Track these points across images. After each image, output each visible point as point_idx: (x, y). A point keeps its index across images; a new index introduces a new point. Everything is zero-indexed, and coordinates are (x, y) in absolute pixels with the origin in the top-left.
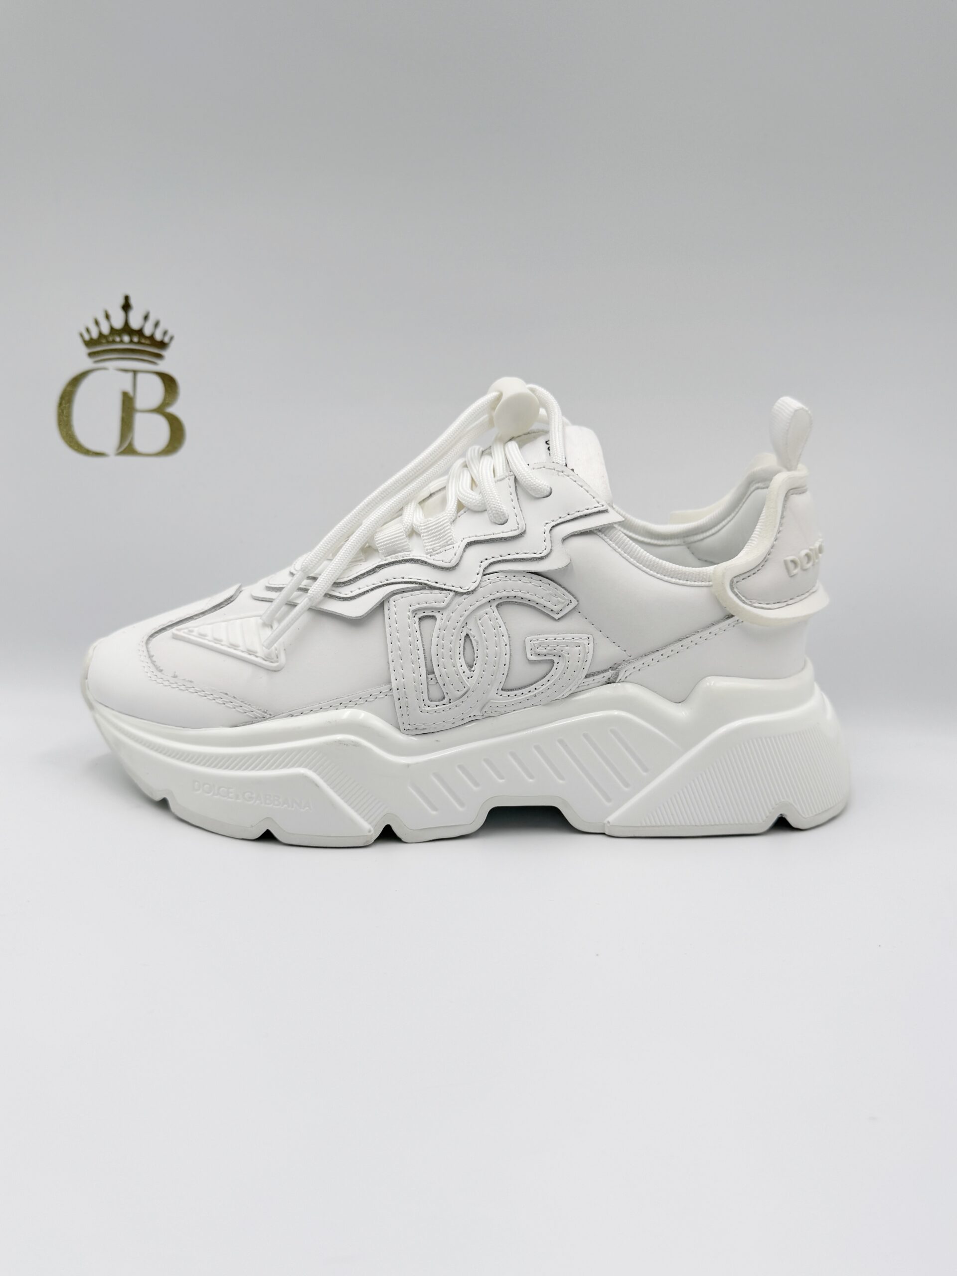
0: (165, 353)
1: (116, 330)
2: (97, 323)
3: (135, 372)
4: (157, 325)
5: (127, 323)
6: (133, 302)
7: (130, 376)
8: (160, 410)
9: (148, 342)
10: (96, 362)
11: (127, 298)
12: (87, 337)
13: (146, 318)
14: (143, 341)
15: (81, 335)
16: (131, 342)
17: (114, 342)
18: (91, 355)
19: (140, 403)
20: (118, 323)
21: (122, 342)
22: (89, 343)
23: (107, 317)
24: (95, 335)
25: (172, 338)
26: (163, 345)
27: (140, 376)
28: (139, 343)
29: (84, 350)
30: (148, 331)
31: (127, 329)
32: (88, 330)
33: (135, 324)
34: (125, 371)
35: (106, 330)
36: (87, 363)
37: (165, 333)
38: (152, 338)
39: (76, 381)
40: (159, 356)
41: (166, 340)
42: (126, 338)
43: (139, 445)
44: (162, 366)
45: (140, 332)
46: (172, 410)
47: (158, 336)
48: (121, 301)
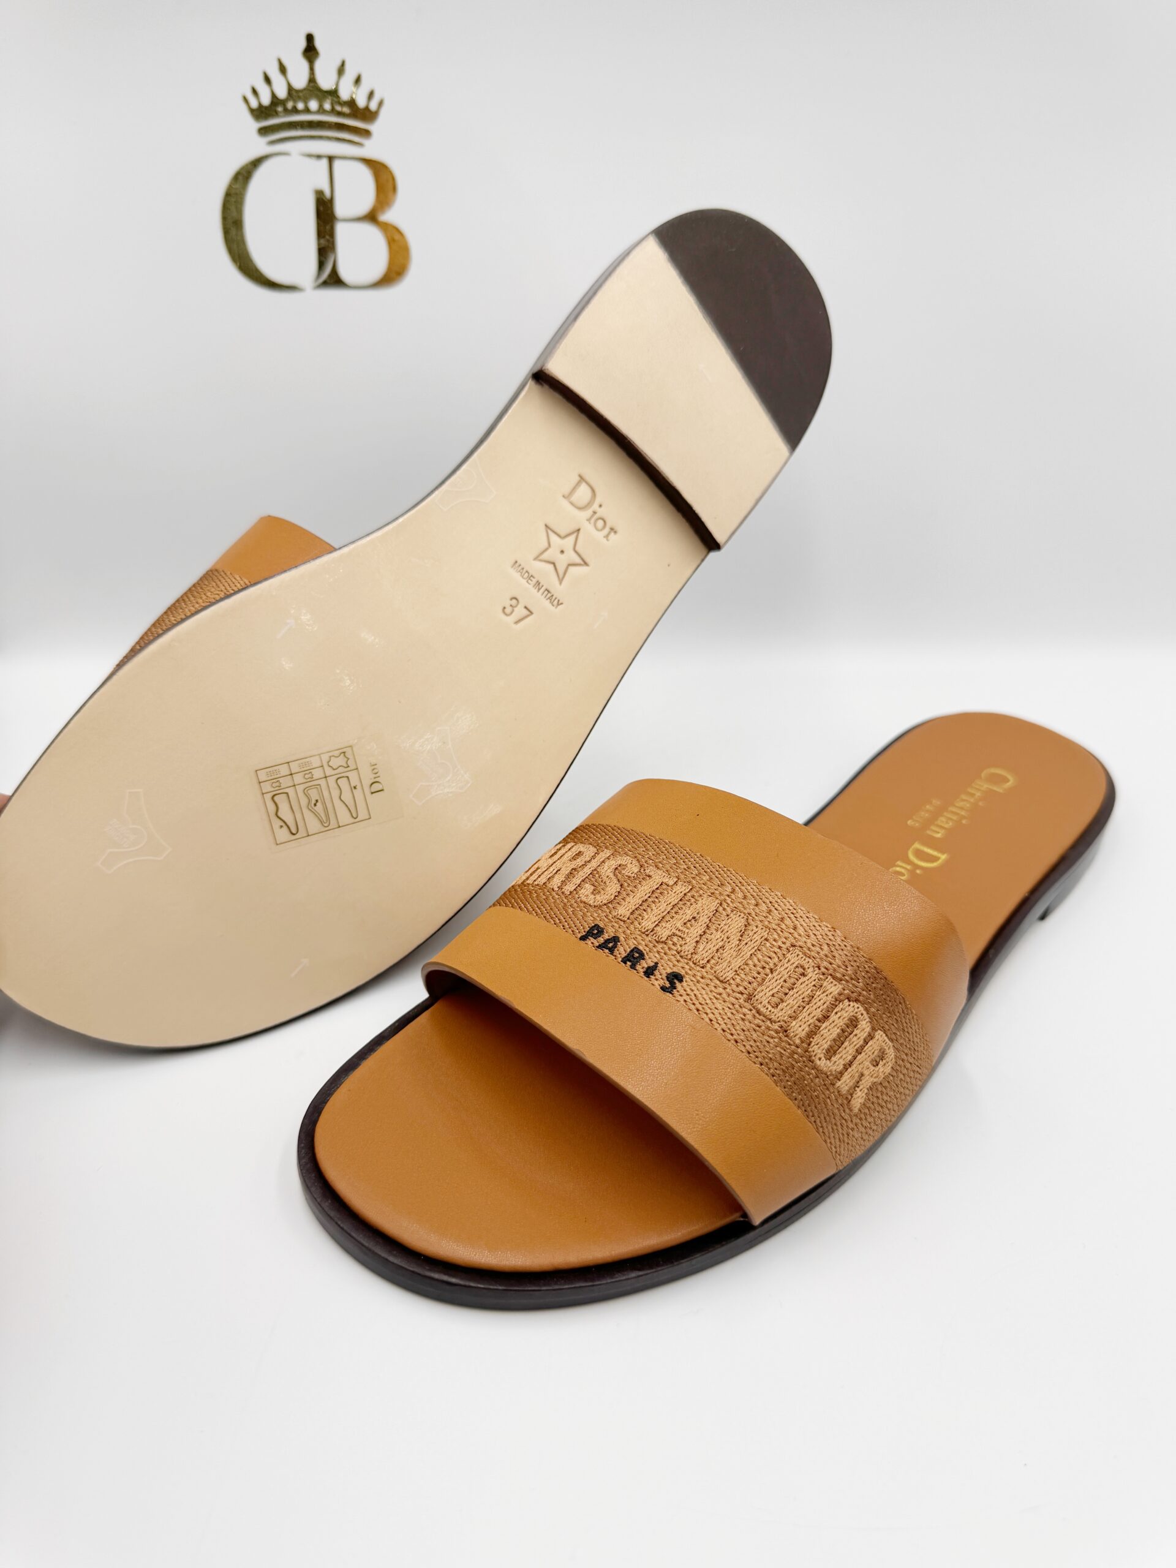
0: (373, 128)
1: (297, 91)
2: (267, 80)
3: (331, 159)
4: (358, 81)
5: (312, 80)
6: (318, 44)
7: (324, 162)
8: (372, 217)
9: (346, 110)
10: (272, 142)
11: (310, 38)
12: (254, 104)
13: (341, 70)
14: (338, 108)
15: (245, 100)
16: (321, 110)
17: (295, 111)
18: (263, 131)
19: (341, 209)
20: (300, 81)
21: (307, 110)
22: (260, 113)
23: (283, 70)
24: (266, 100)
25: (381, 104)
26: (368, 115)
27: (337, 164)
28: (333, 111)
29: (254, 125)
30: (344, 95)
31: (313, 89)
32: (255, 92)
33: (326, 81)
34: (319, 157)
35: (282, 93)
36: (259, 146)
37: (371, 95)
38: (352, 103)
39: (244, 175)
40: (367, 133)
41: (373, 106)
42: (313, 105)
43: (344, 273)
44: (371, 149)
45: (334, 93)
46: (387, 217)
47: (361, 103)
48: (303, 44)
